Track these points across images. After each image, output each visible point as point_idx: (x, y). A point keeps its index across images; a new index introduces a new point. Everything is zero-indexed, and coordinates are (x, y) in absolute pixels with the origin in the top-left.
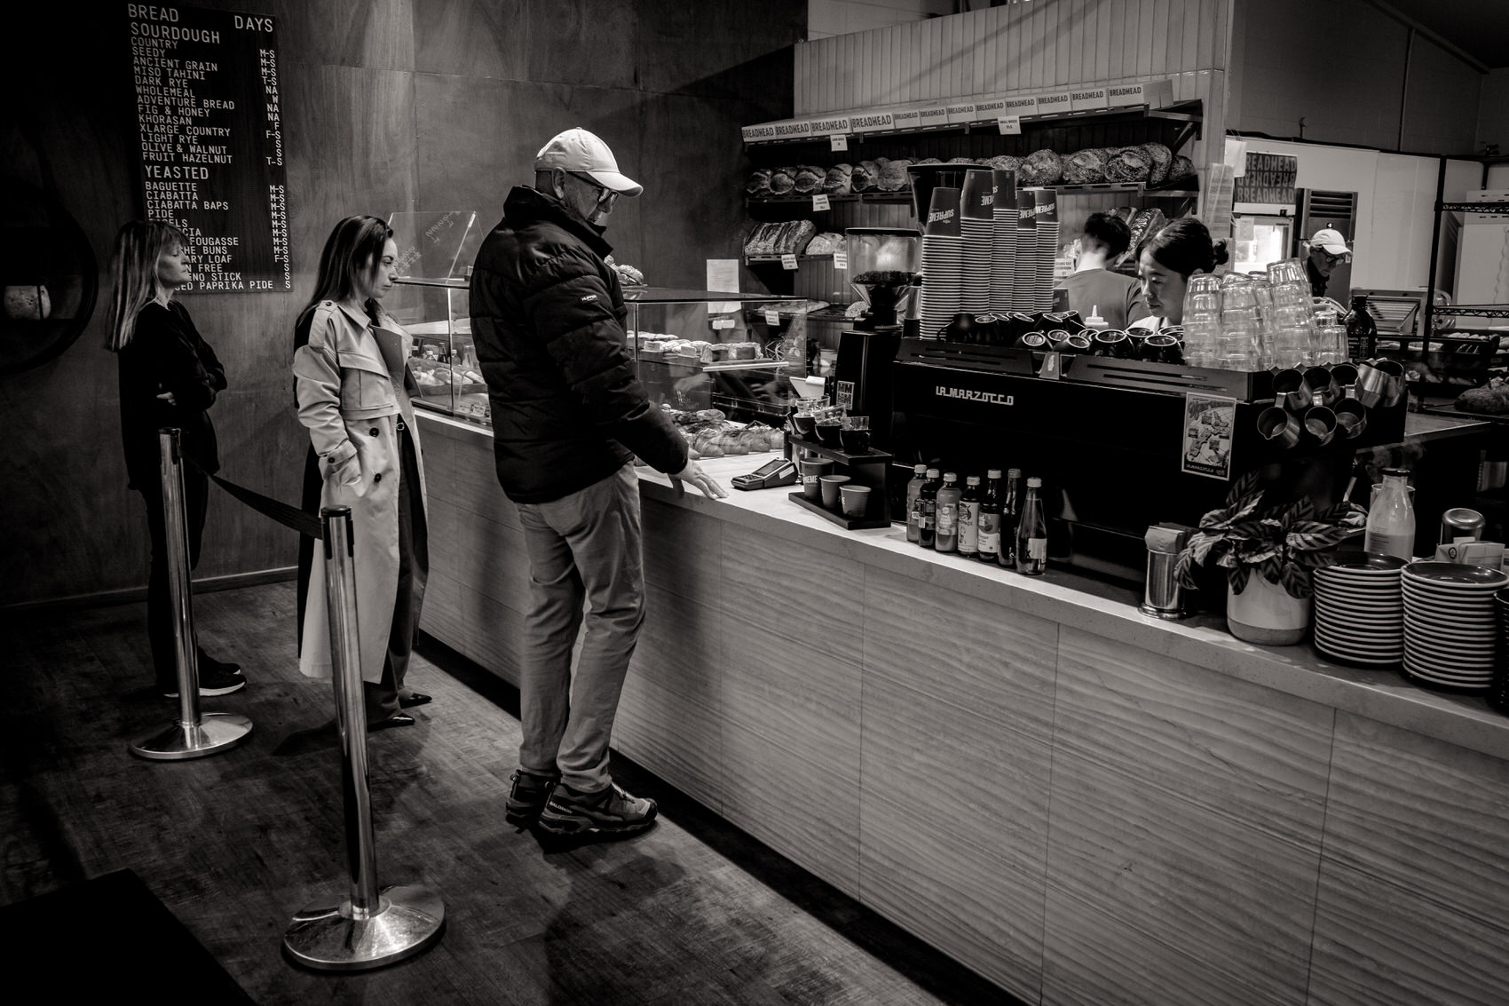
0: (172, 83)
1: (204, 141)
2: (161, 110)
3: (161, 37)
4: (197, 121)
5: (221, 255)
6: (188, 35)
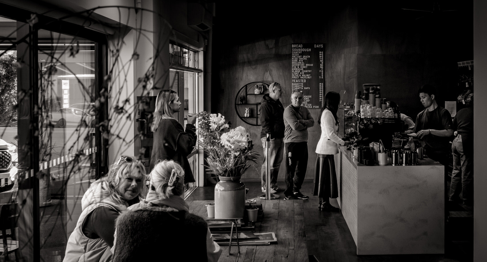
0: (300, 61)
1: (305, 73)
2: (297, 67)
3: (298, 51)
4: (304, 69)
5: (307, 100)
6: (304, 50)
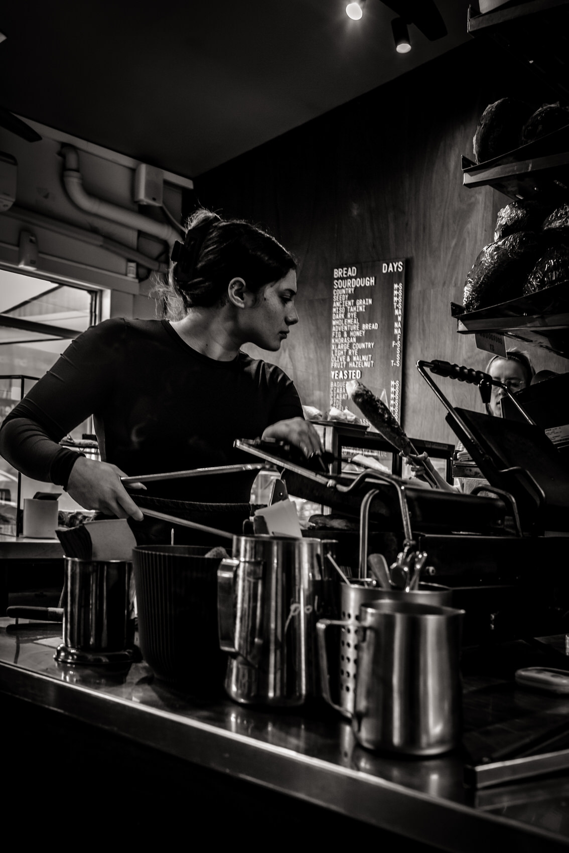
0: (349, 316)
1: (361, 352)
2: (342, 333)
3: (347, 287)
4: (359, 340)
6: (359, 282)
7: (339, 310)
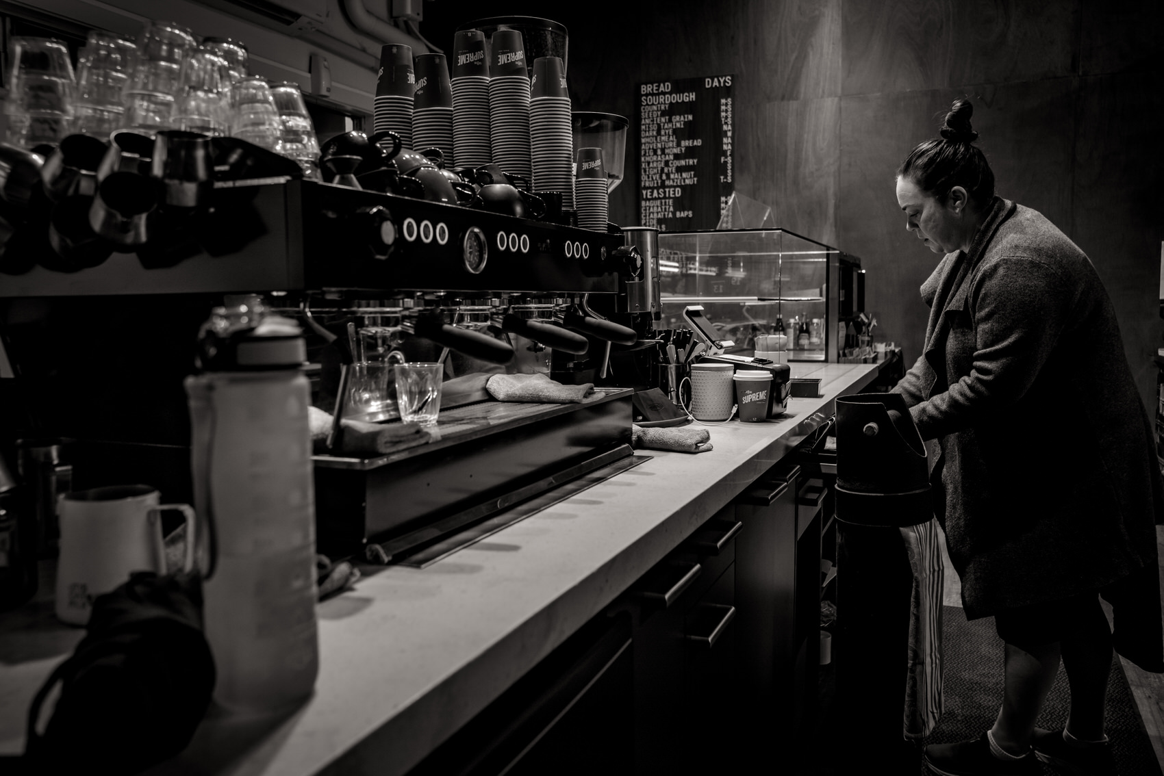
0: (663, 132)
1: (680, 170)
2: (655, 152)
3: (659, 103)
4: (677, 157)
6: (676, 98)
7: (649, 127)
